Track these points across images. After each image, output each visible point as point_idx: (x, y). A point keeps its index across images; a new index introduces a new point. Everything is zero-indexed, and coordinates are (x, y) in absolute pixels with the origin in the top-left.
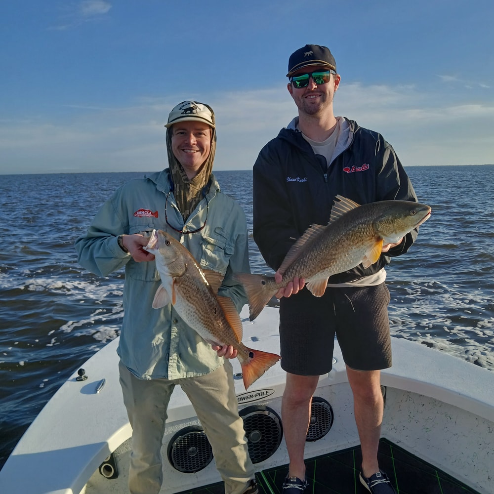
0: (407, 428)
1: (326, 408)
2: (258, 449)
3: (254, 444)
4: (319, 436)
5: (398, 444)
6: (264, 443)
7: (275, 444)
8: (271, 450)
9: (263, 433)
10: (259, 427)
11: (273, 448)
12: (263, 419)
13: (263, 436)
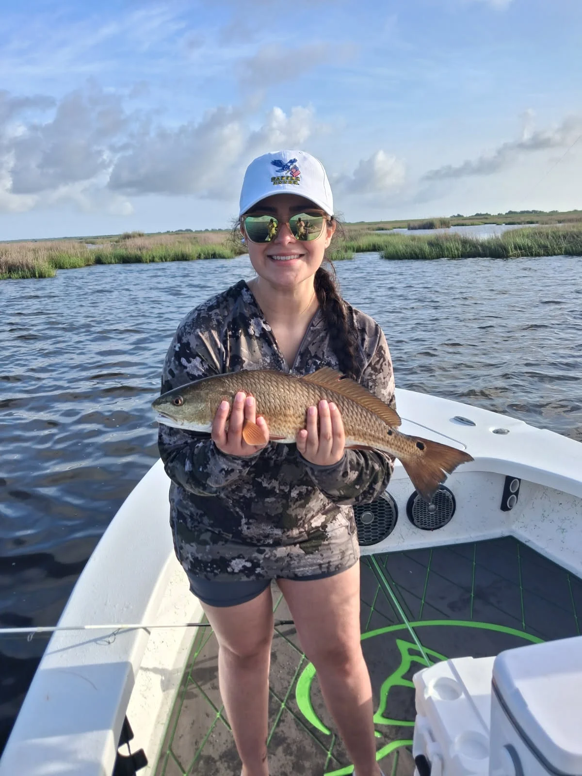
0: (539, 528)
1: (448, 497)
2: (369, 531)
3: (365, 525)
4: (438, 526)
5: (527, 544)
6: (376, 525)
7: (388, 528)
8: (383, 534)
9: (375, 515)
10: (372, 509)
11: (386, 532)
12: (377, 510)
13: (375, 519)
